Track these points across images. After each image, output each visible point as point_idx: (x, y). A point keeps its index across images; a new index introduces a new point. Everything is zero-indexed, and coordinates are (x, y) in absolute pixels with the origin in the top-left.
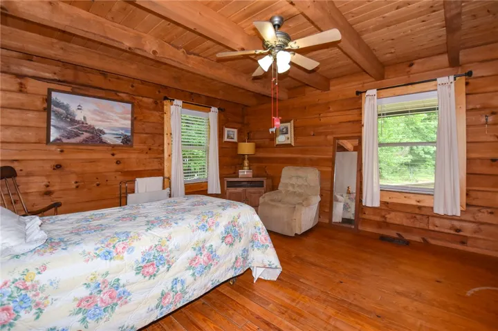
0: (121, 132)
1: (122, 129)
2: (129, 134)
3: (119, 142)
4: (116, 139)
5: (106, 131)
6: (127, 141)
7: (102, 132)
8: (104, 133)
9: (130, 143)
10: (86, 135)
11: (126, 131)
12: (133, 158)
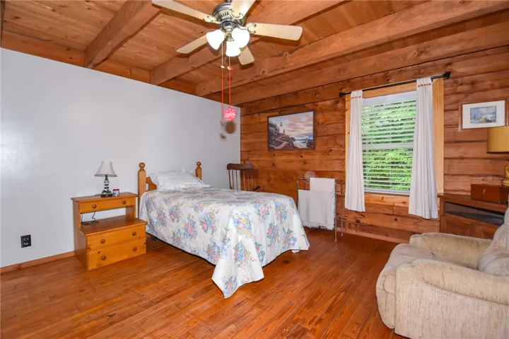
0: (305, 138)
1: (306, 135)
2: (312, 138)
3: (304, 146)
4: (303, 144)
5: (296, 138)
6: (311, 145)
7: (293, 139)
8: (295, 140)
9: (312, 146)
10: (285, 143)
11: (309, 137)
12: (316, 160)
